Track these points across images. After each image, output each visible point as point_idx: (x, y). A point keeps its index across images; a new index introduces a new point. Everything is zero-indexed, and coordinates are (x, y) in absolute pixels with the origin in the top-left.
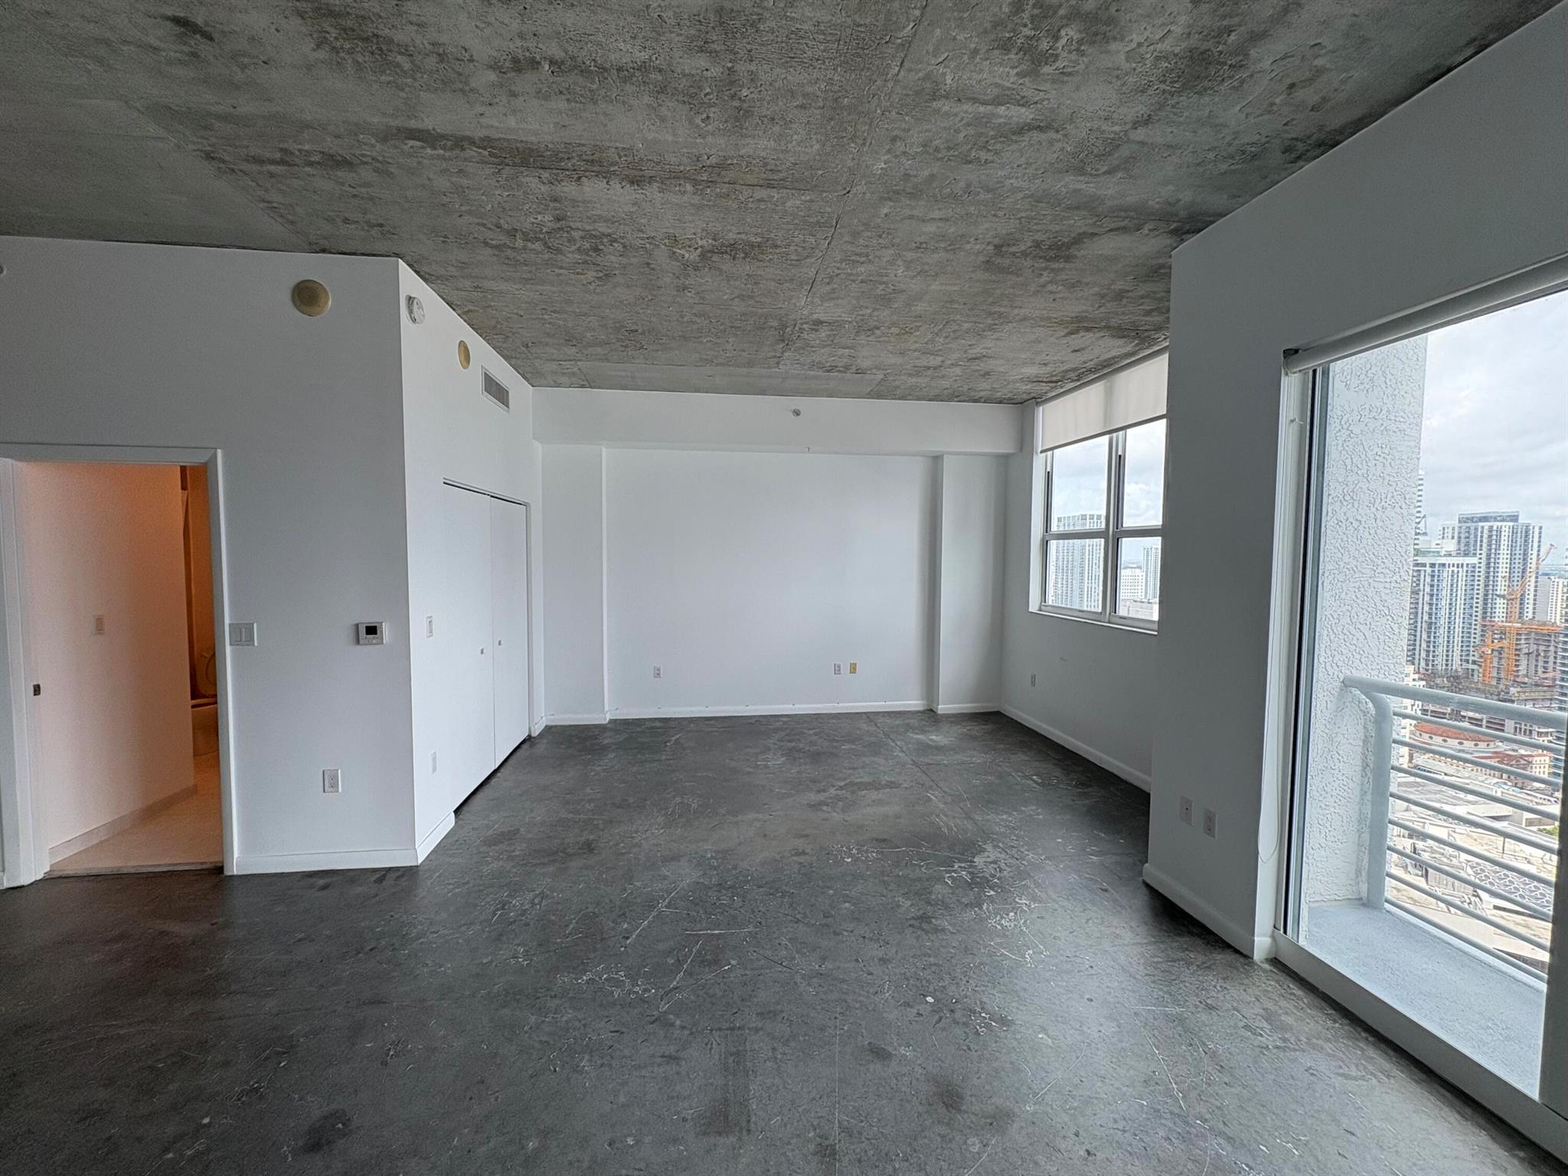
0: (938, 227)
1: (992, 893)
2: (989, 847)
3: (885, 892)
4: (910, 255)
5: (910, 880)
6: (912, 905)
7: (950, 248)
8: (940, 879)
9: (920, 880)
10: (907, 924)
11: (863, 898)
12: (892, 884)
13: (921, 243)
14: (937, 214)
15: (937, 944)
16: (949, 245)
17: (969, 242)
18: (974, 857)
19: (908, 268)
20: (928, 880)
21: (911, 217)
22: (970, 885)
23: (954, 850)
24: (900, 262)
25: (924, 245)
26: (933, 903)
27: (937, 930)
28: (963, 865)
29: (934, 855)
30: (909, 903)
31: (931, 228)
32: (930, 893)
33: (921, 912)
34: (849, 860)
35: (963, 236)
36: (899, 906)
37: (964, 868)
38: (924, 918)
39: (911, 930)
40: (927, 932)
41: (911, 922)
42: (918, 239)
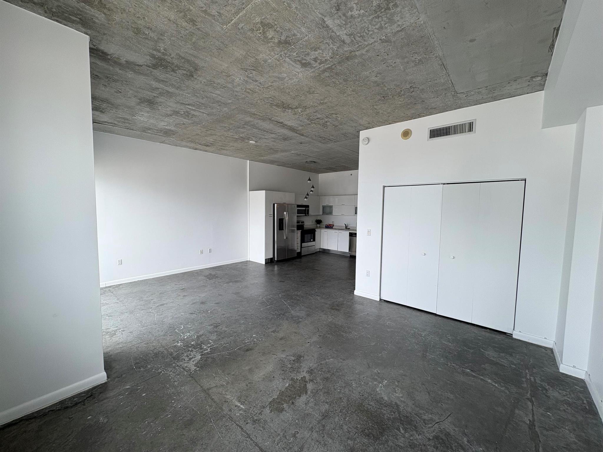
0: (215, 91)
1: (192, 343)
2: (193, 368)
3: (233, 330)
4: (230, 86)
5: (226, 337)
6: (222, 329)
7: (212, 83)
8: (214, 341)
9: (223, 338)
10: (221, 324)
11: (239, 326)
12: (232, 333)
13: (223, 88)
14: (214, 95)
15: (210, 322)
16: (212, 84)
17: (204, 82)
18: (201, 358)
19: (233, 81)
20: (219, 339)
21: (222, 97)
22: (202, 343)
23: (212, 358)
24: (235, 84)
25: (222, 87)
26: (215, 332)
27: (211, 325)
28: (206, 351)
29: (220, 352)
30: (223, 329)
31: (218, 92)
32: (217, 334)
33: (218, 328)
34: (254, 336)
35: (206, 85)
36: (226, 327)
37: (205, 350)
38: (216, 327)
39: (219, 323)
40: (214, 323)
41: (220, 324)
42: (223, 90)
